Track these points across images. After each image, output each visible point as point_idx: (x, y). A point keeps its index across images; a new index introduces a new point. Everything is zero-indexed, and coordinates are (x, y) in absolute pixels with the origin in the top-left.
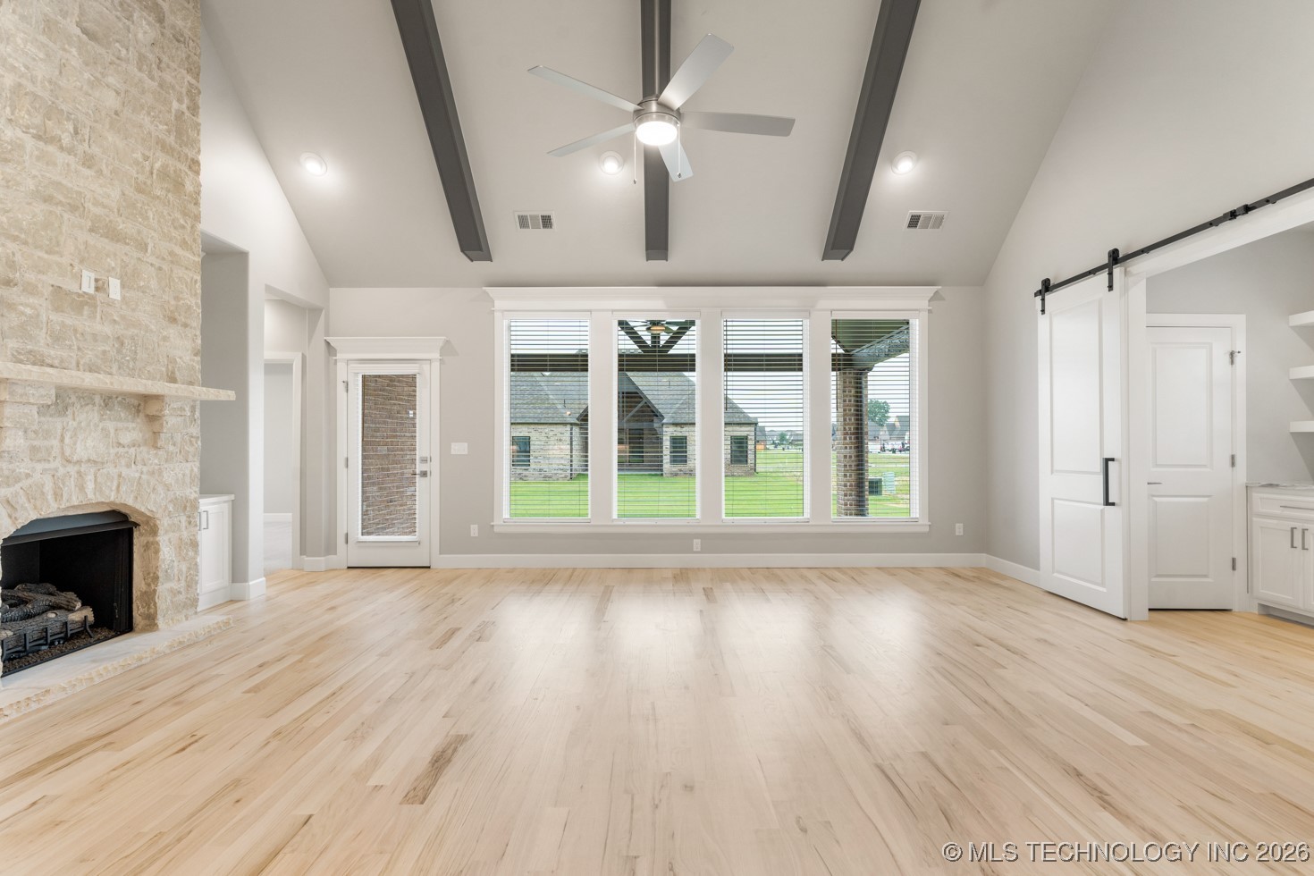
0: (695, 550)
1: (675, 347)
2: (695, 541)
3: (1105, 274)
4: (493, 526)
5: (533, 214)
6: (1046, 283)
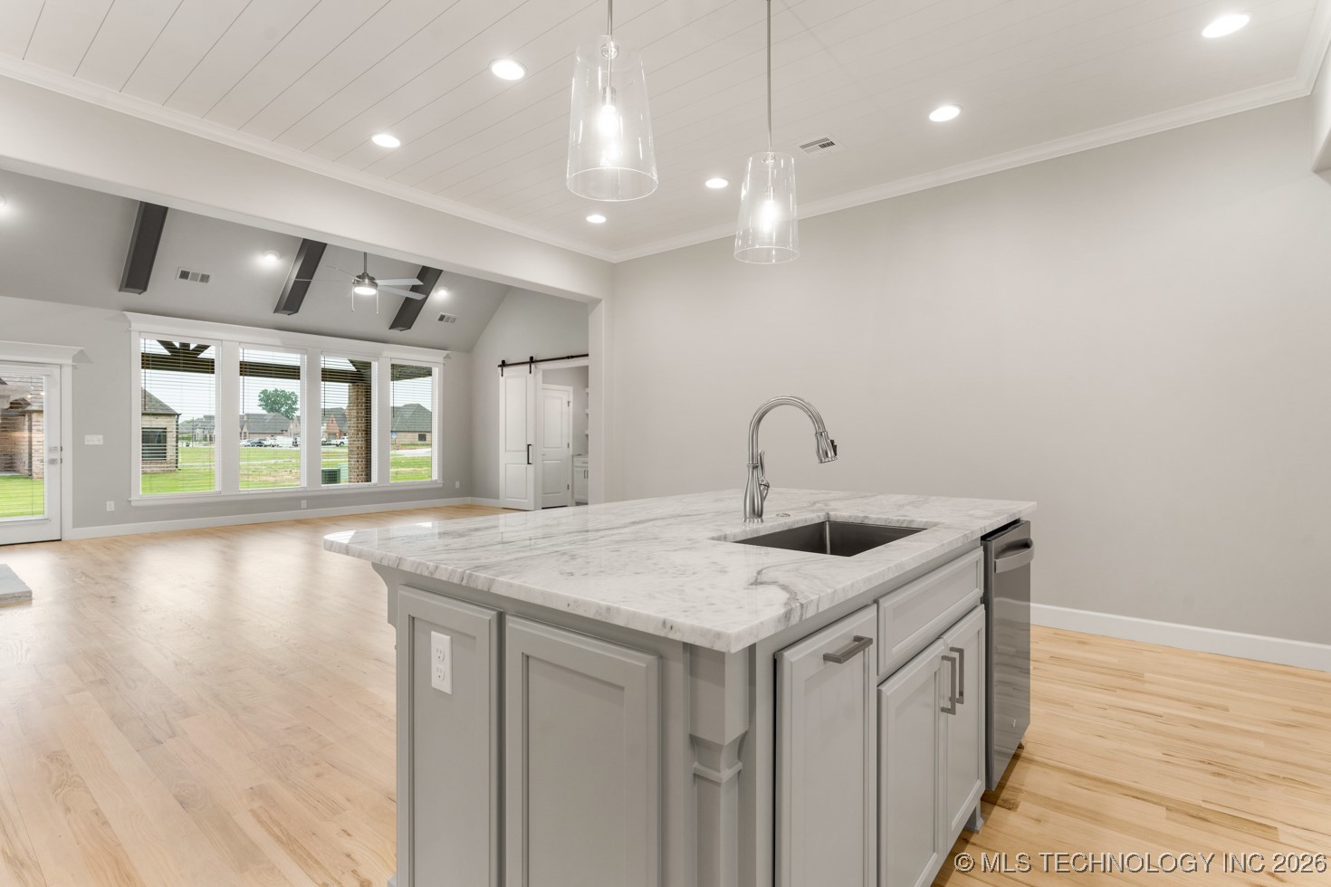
0: (303, 507)
1: (200, 354)
2: (302, 501)
3: (528, 366)
4: (130, 501)
5: (196, 271)
6: (503, 362)
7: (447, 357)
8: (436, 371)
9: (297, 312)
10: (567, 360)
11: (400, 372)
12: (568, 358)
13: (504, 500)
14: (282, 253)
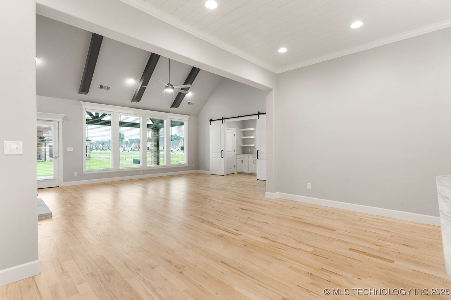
0: (141, 174)
1: (103, 118)
2: (141, 172)
3: (221, 121)
4: (83, 172)
5: (105, 86)
6: (211, 119)
7: (190, 118)
8: (186, 123)
9: (140, 101)
10: (238, 118)
11: (174, 124)
12: (238, 117)
13: (212, 172)
14: (135, 78)
